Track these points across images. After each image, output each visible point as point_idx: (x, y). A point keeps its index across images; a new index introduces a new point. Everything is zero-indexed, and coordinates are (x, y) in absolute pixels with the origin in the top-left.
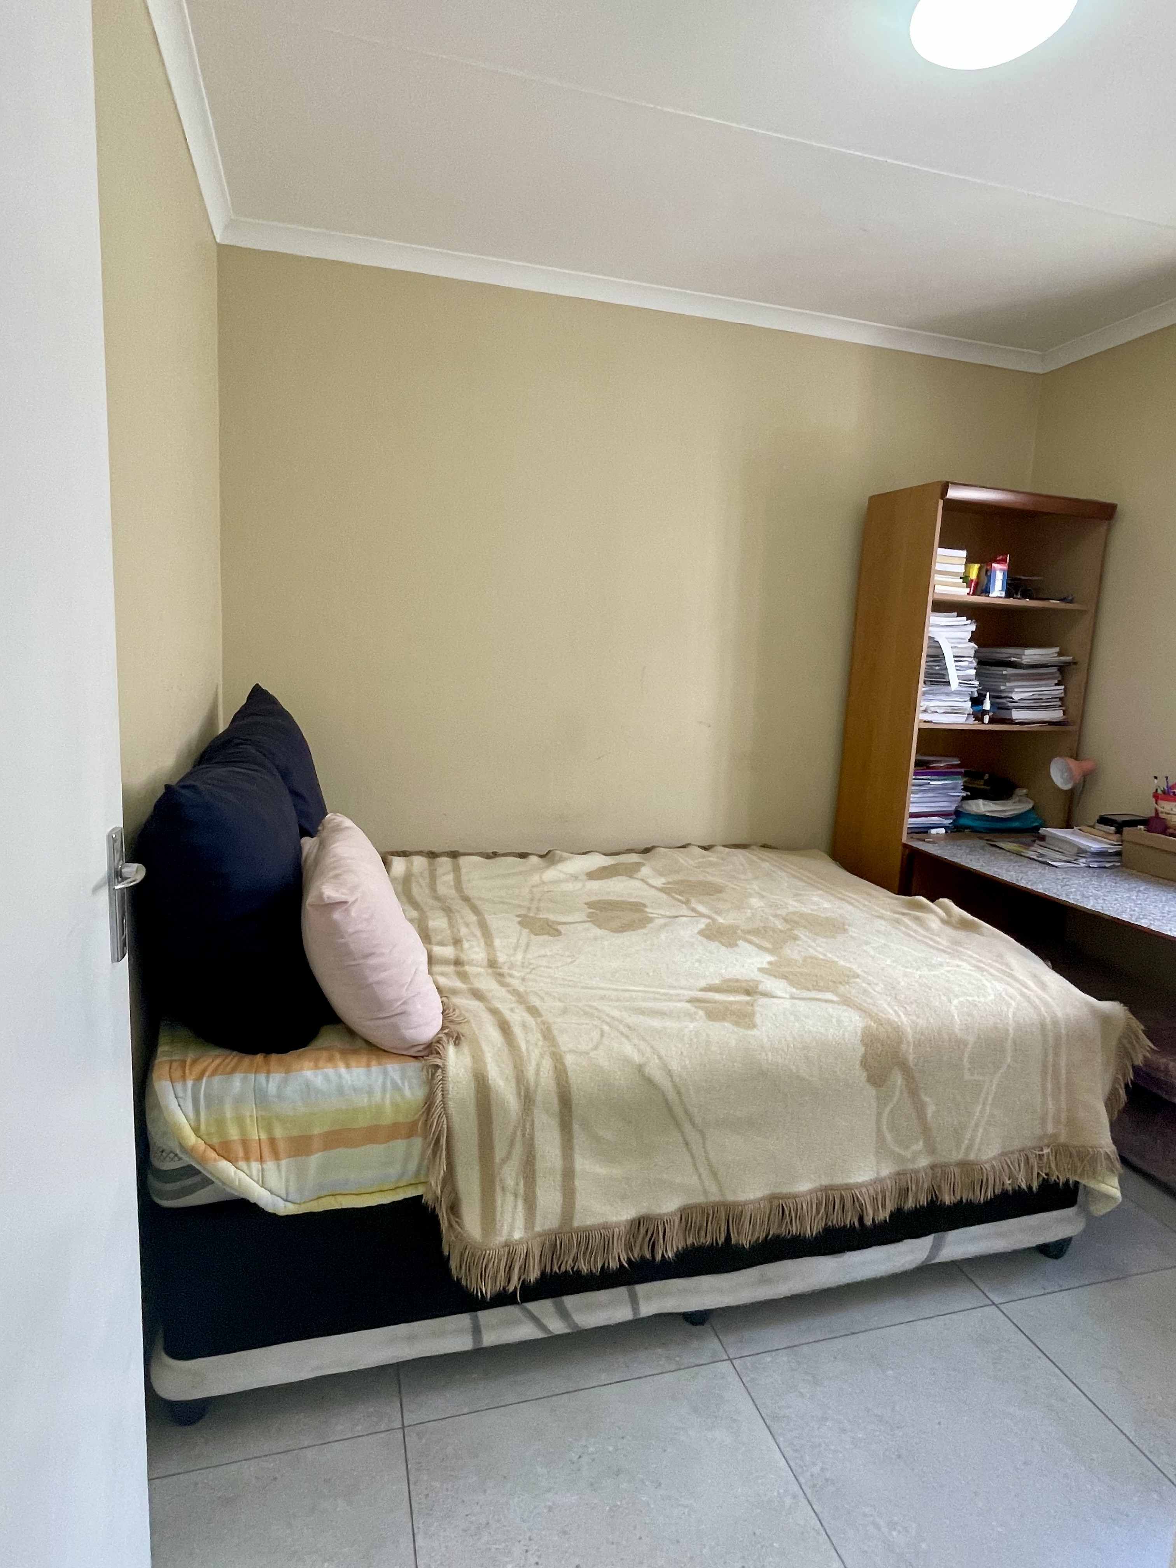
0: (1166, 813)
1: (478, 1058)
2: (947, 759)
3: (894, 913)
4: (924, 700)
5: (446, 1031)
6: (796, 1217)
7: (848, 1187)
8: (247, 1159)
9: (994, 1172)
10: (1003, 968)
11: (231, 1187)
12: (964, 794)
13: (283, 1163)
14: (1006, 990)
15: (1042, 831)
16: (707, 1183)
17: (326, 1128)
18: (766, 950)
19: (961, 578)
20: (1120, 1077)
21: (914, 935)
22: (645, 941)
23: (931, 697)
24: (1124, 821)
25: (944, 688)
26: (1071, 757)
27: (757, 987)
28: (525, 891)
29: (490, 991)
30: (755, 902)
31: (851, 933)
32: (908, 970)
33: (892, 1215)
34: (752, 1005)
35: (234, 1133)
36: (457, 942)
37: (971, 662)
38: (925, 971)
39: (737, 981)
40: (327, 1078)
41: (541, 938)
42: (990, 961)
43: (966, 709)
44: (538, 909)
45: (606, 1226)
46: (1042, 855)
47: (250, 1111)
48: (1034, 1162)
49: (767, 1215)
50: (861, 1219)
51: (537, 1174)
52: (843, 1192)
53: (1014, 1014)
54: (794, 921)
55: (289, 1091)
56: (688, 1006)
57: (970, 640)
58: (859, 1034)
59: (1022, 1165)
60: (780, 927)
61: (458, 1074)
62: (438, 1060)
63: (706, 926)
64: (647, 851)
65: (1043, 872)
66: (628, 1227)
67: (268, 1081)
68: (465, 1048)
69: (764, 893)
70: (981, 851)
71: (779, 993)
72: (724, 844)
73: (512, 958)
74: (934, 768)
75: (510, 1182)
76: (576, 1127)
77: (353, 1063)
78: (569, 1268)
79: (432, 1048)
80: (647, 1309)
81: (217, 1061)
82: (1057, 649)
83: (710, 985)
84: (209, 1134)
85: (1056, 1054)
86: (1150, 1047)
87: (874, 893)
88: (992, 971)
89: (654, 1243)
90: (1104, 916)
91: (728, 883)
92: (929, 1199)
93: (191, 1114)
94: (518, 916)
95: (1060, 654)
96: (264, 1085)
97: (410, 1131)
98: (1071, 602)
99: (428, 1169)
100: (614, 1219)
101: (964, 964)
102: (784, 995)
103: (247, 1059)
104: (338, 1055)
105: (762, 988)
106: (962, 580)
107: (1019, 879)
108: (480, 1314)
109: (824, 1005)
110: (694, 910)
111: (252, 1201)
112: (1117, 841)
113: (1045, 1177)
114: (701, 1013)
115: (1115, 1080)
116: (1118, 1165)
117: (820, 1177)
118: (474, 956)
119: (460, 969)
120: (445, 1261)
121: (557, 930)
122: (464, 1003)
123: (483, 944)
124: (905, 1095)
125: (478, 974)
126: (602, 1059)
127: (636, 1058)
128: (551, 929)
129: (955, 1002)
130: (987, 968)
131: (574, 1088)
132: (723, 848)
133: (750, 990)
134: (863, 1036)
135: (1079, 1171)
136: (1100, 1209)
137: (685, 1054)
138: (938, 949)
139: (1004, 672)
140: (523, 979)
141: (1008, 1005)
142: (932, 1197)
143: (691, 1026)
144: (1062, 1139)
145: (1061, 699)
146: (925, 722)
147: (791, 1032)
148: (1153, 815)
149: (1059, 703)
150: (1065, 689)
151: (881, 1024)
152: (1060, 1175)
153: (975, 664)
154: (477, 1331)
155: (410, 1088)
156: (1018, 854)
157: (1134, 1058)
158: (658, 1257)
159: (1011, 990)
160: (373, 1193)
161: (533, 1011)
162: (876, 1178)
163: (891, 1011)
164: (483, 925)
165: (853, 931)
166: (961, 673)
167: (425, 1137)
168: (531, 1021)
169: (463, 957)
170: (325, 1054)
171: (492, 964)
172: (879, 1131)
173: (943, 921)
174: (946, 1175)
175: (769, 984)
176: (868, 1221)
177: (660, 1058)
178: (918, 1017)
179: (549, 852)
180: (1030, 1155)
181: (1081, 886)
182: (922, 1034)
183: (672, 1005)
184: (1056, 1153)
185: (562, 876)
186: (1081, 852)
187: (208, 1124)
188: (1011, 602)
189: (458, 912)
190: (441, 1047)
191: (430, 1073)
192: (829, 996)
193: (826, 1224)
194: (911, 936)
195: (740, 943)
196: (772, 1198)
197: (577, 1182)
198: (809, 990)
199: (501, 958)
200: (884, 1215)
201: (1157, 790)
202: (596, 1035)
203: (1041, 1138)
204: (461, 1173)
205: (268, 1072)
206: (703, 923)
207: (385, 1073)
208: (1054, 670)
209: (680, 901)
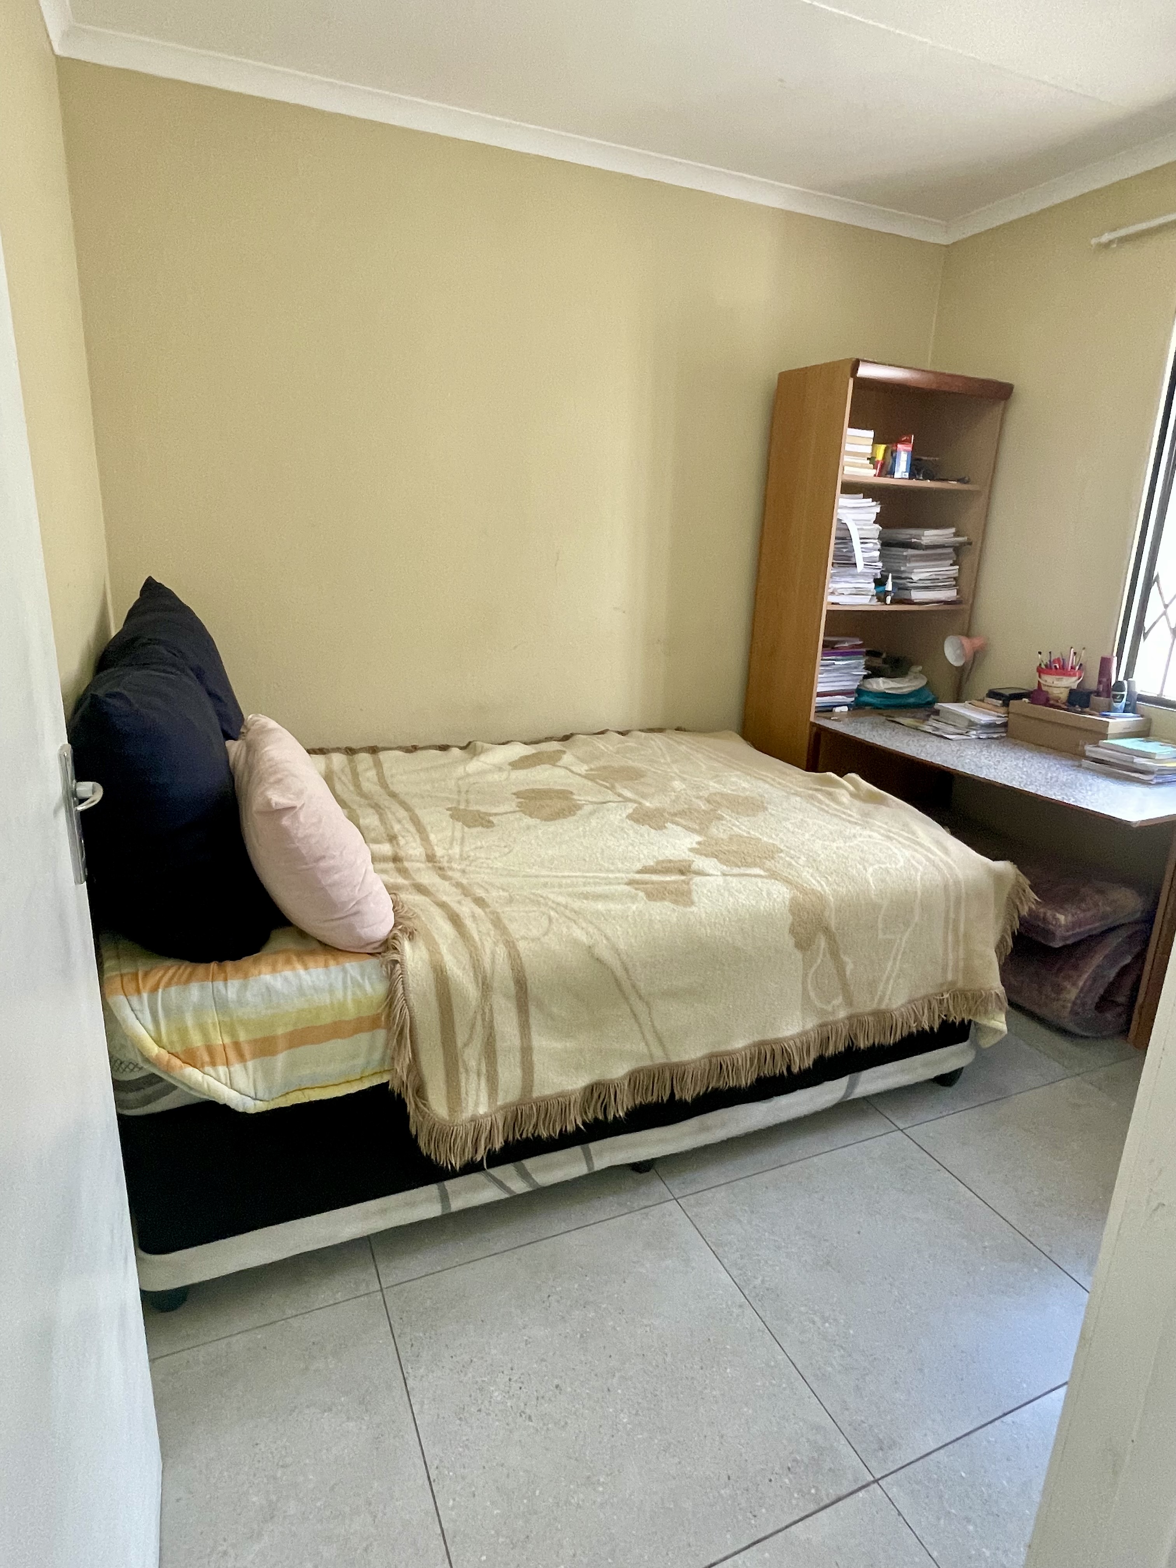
0: (1048, 686)
1: (433, 949)
2: (851, 639)
3: (808, 789)
4: (832, 582)
5: (400, 927)
6: (732, 1071)
7: (777, 1041)
8: (213, 1064)
9: (903, 1018)
10: (910, 836)
11: (199, 1092)
12: (865, 673)
13: (250, 1064)
14: (914, 857)
15: (938, 706)
16: (653, 1048)
17: (290, 1028)
18: (694, 831)
19: (868, 459)
20: (1008, 927)
21: (826, 809)
22: (578, 828)
23: (837, 579)
24: (1011, 695)
25: (851, 570)
26: (962, 634)
27: (690, 866)
28: (452, 784)
29: (434, 885)
30: (677, 784)
31: (770, 810)
32: (826, 843)
33: (816, 1062)
34: (688, 884)
35: (196, 1040)
36: (392, 838)
37: (875, 544)
38: (840, 843)
39: (670, 861)
40: (286, 979)
41: (475, 830)
42: (897, 830)
43: (870, 591)
44: (467, 802)
45: (562, 1095)
46: (937, 729)
47: (212, 1017)
48: (935, 1004)
49: (707, 1071)
50: (789, 1068)
51: (498, 1053)
52: (774, 1047)
53: (922, 879)
54: (716, 802)
55: (249, 995)
56: (627, 888)
57: (875, 522)
58: (787, 903)
59: (926, 1011)
60: (703, 807)
61: (416, 967)
62: (395, 955)
63: (634, 810)
64: (566, 738)
65: (939, 745)
66: (582, 1094)
67: (226, 988)
68: (421, 944)
69: (685, 776)
70: (883, 727)
71: (711, 872)
72: (641, 728)
73: (450, 852)
74: (837, 648)
75: (473, 1064)
76: (533, 1010)
77: (311, 964)
78: (530, 1135)
79: (388, 945)
80: (600, 1164)
81: (171, 972)
82: (953, 530)
83: (645, 867)
84: (172, 1043)
85: (957, 912)
86: (1035, 900)
87: (788, 771)
88: (900, 839)
89: (606, 1105)
90: (996, 784)
91: (650, 768)
92: (846, 1045)
93: (151, 1026)
94: (448, 809)
95: (956, 535)
96: (223, 991)
97: (373, 1023)
98: (967, 482)
99: (393, 1059)
100: (570, 1088)
101: (875, 835)
102: (716, 873)
103: (201, 968)
104: (294, 958)
105: (694, 867)
106: (869, 461)
107: (919, 752)
108: (448, 1184)
109: (753, 879)
110: (620, 795)
111: (221, 1102)
112: (1004, 714)
113: (945, 1018)
114: (641, 894)
115: (1004, 930)
116: (1006, 1004)
117: (753, 1034)
118: (411, 852)
119: (399, 865)
120: (413, 1141)
121: (489, 822)
122: (410, 898)
123: (418, 840)
124: (828, 956)
125: (419, 869)
126: (553, 943)
127: (585, 941)
128: (483, 821)
129: (870, 870)
130: (896, 837)
131: (528, 971)
132: (640, 733)
133: (684, 870)
134: (791, 906)
135: (973, 1011)
136: (987, 1042)
137: (631, 933)
138: (850, 822)
139: (905, 554)
140: (463, 871)
141: (917, 870)
142: (849, 1044)
143: (634, 907)
144: (960, 984)
145: (955, 579)
146: (833, 604)
147: (727, 907)
148: (1036, 688)
149: (954, 583)
150: (959, 569)
151: (807, 894)
152: (956, 1017)
153: (879, 546)
154: (444, 1198)
155: (372, 984)
156: (916, 729)
157: (1020, 909)
158: (610, 1117)
159: (918, 856)
160: (340, 1084)
161: (480, 902)
162: (802, 1032)
163: (814, 882)
164: (416, 822)
165: (771, 809)
166: (866, 555)
167: (389, 1029)
168: (479, 911)
169: (402, 853)
170: (281, 958)
171: (431, 858)
172: (805, 989)
173: (852, 795)
174: (861, 1023)
175: (700, 863)
176: (795, 1069)
177: (608, 939)
178: (838, 885)
179: (470, 743)
180: (932, 999)
181: (974, 757)
182: (843, 901)
183: (613, 888)
184: (954, 998)
185: (486, 767)
186: (972, 725)
187: (169, 1034)
188: (914, 483)
189: (389, 808)
190: (397, 942)
191: (389, 969)
192: (757, 871)
193: (758, 1075)
194: (823, 810)
195: (668, 825)
196: (711, 1057)
197: (535, 1058)
198: (739, 867)
199: (439, 852)
200: (808, 1063)
201: (1040, 665)
202: (545, 922)
203: (942, 985)
204: (424, 1058)
205: (226, 980)
206: (630, 808)
207: (345, 971)
208: (950, 550)
209: (607, 787)
